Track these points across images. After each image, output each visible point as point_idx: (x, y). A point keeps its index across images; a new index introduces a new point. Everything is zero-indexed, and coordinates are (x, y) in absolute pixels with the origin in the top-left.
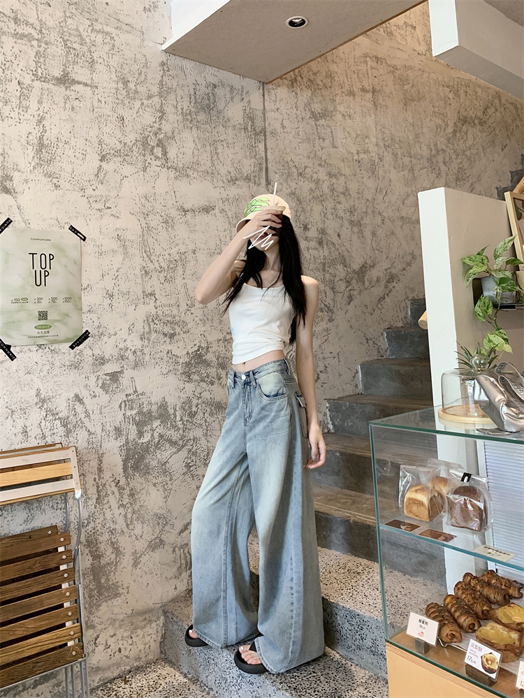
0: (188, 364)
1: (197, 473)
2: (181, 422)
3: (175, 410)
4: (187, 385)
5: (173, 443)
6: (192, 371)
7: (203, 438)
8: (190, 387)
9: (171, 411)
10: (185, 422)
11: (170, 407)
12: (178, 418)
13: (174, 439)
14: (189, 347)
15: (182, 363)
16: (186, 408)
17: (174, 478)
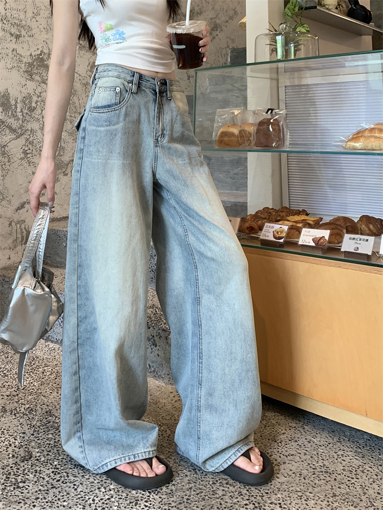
0: (30, 65)
1: (33, 160)
2: (21, 114)
3: (16, 102)
4: (28, 83)
5: (13, 131)
6: (34, 71)
7: (39, 131)
8: (31, 85)
9: (13, 102)
10: (25, 115)
11: (12, 98)
12: (19, 110)
13: (14, 127)
14: (32, 50)
15: (25, 63)
16: (27, 102)
17: (12, 160)
